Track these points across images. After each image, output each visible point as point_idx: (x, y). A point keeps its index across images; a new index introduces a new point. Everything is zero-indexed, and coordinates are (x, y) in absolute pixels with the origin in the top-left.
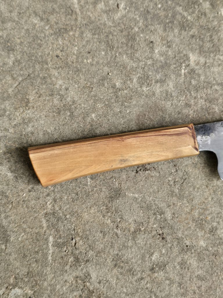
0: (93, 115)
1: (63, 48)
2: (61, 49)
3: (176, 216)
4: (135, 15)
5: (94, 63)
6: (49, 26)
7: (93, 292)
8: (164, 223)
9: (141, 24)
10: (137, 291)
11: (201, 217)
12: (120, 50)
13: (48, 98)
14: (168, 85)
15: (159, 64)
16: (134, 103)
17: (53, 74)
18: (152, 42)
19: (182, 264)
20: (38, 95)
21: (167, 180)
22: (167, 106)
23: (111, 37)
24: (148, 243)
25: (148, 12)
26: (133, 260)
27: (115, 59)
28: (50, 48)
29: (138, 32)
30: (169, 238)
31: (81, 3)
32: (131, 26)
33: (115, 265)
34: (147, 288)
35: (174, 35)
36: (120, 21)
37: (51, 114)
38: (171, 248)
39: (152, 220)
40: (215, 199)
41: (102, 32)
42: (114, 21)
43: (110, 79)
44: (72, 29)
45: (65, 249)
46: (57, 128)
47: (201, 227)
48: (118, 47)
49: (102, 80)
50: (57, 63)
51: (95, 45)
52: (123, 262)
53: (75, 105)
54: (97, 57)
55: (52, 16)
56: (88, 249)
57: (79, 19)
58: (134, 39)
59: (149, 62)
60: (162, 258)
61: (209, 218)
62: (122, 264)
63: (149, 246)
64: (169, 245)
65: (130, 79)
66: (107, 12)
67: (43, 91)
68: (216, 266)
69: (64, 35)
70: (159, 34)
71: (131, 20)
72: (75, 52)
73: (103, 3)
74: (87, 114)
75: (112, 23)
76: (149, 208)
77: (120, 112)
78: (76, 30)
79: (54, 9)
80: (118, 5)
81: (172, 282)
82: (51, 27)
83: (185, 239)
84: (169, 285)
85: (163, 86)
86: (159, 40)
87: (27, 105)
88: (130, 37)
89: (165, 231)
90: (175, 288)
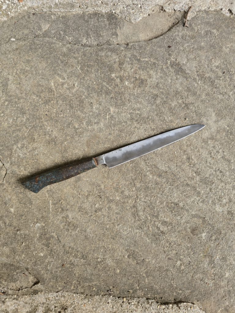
0: (66, 143)
1: (49, 110)
2: (48, 111)
3: (106, 187)
4: (83, 89)
5: (64, 116)
6: (41, 99)
7: (71, 223)
8: (100, 191)
9: (86, 93)
10: (89, 221)
11: (117, 186)
12: (77, 108)
13: (43, 136)
14: (101, 125)
15: (96, 114)
16: (85, 135)
17: (45, 124)
18: (92, 103)
19: (109, 208)
20: (39, 136)
21: (101, 171)
22: (100, 135)
23: (71, 102)
24: (94, 200)
25: (89, 87)
26: (87, 208)
27: (74, 113)
28: (43, 111)
29: (84, 98)
30: (103, 197)
31: (56, 86)
32: (81, 95)
33: (79, 211)
34: (94, 220)
35: (103, 98)
36: (76, 93)
37: (45, 144)
38: (104, 201)
39: (95, 190)
40: (123, 178)
41: (67, 100)
42: (72, 94)
43: (73, 124)
44: (52, 99)
45: (57, 205)
46: (49, 151)
47: (117, 191)
48: (75, 107)
49: (69, 125)
50: (46, 118)
51: (64, 107)
52: (83, 209)
53: (57, 139)
54: (65, 113)
55: (42, 94)
56: (67, 205)
57: (55, 94)
58: (83, 102)
59: (91, 114)
60: (100, 206)
61: (121, 186)
62: (82, 210)
63: (94, 201)
64: (103, 200)
65: (82, 123)
66: (68, 89)
67: (41, 133)
68: (124, 208)
69: (49, 103)
70: (95, 98)
71: (81, 92)
72: (55, 112)
73: (66, 84)
74: (62, 143)
75: (72, 95)
76: (93, 184)
77: (78, 140)
78: (54, 100)
79: (42, 90)
80: (74, 84)
81: (104, 216)
82: (42, 100)
83: (110, 197)
84: (103, 217)
85: (98, 125)
86: (95, 102)
87: (34, 141)
88: (81, 101)
89: (101, 194)
90: (106, 218)
